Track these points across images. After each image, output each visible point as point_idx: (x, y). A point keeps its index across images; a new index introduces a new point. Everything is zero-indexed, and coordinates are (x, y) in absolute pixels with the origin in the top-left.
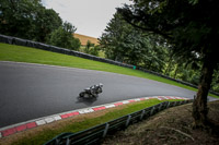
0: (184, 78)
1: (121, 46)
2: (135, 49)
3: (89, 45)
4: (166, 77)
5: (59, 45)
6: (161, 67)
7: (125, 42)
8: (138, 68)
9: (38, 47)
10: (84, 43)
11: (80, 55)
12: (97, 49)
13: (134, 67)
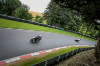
0: (91, 35)
1: (55, 17)
2: (63, 19)
3: (37, 17)
4: (81, 34)
6: (78, 29)
7: (58, 15)
8: (65, 30)
10: (34, 16)
11: (32, 23)
12: (42, 19)
13: (63, 29)
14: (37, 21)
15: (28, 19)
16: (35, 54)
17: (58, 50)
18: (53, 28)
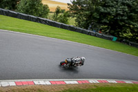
1: (97, 10)
2: (118, 15)
3: (58, 11)
5: (27, 12)
7: (104, 6)
8: (121, 40)
9: (8, 14)
11: (46, 23)
13: (115, 38)
14: (56, 20)
15: (40, 16)
16: (42, 82)
17: (95, 85)
18: (89, 34)
